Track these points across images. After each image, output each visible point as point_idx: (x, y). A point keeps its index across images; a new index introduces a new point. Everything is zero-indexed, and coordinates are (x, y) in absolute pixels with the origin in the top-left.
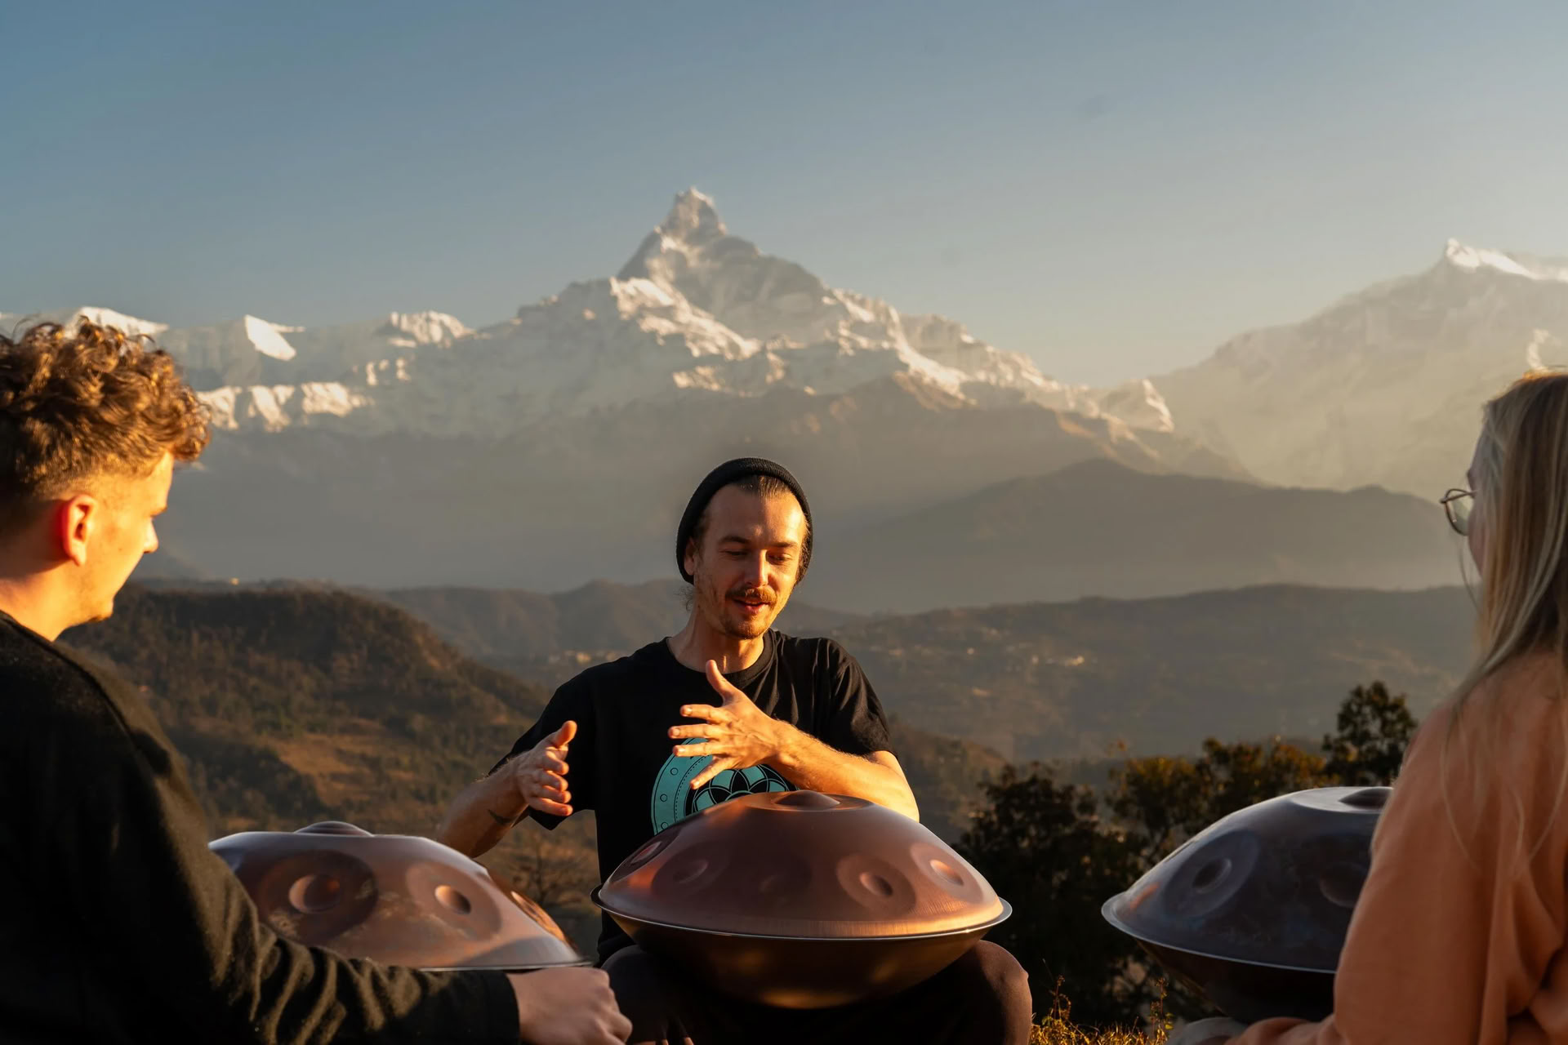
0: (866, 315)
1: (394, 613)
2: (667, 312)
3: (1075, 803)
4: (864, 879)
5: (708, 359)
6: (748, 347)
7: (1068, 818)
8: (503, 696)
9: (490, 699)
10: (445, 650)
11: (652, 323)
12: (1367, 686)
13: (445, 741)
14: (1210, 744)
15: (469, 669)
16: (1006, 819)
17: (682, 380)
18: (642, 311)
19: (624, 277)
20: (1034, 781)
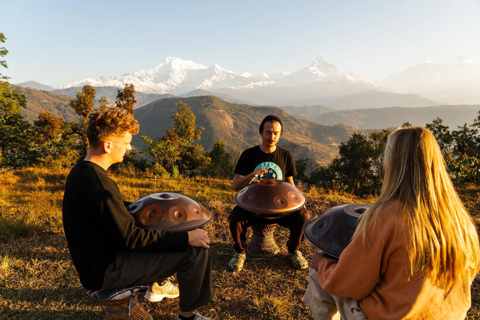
0: (342, 71)
1: (280, 109)
2: (316, 71)
3: (364, 137)
4: (279, 201)
5: (321, 77)
6: (326, 76)
7: (362, 139)
8: (293, 120)
9: (292, 120)
10: (287, 114)
11: (313, 73)
12: (406, 123)
13: (286, 125)
14: (383, 130)
15: (289, 116)
16: (354, 139)
17: (317, 80)
18: (313, 71)
19: (310, 66)
20: (358, 134)
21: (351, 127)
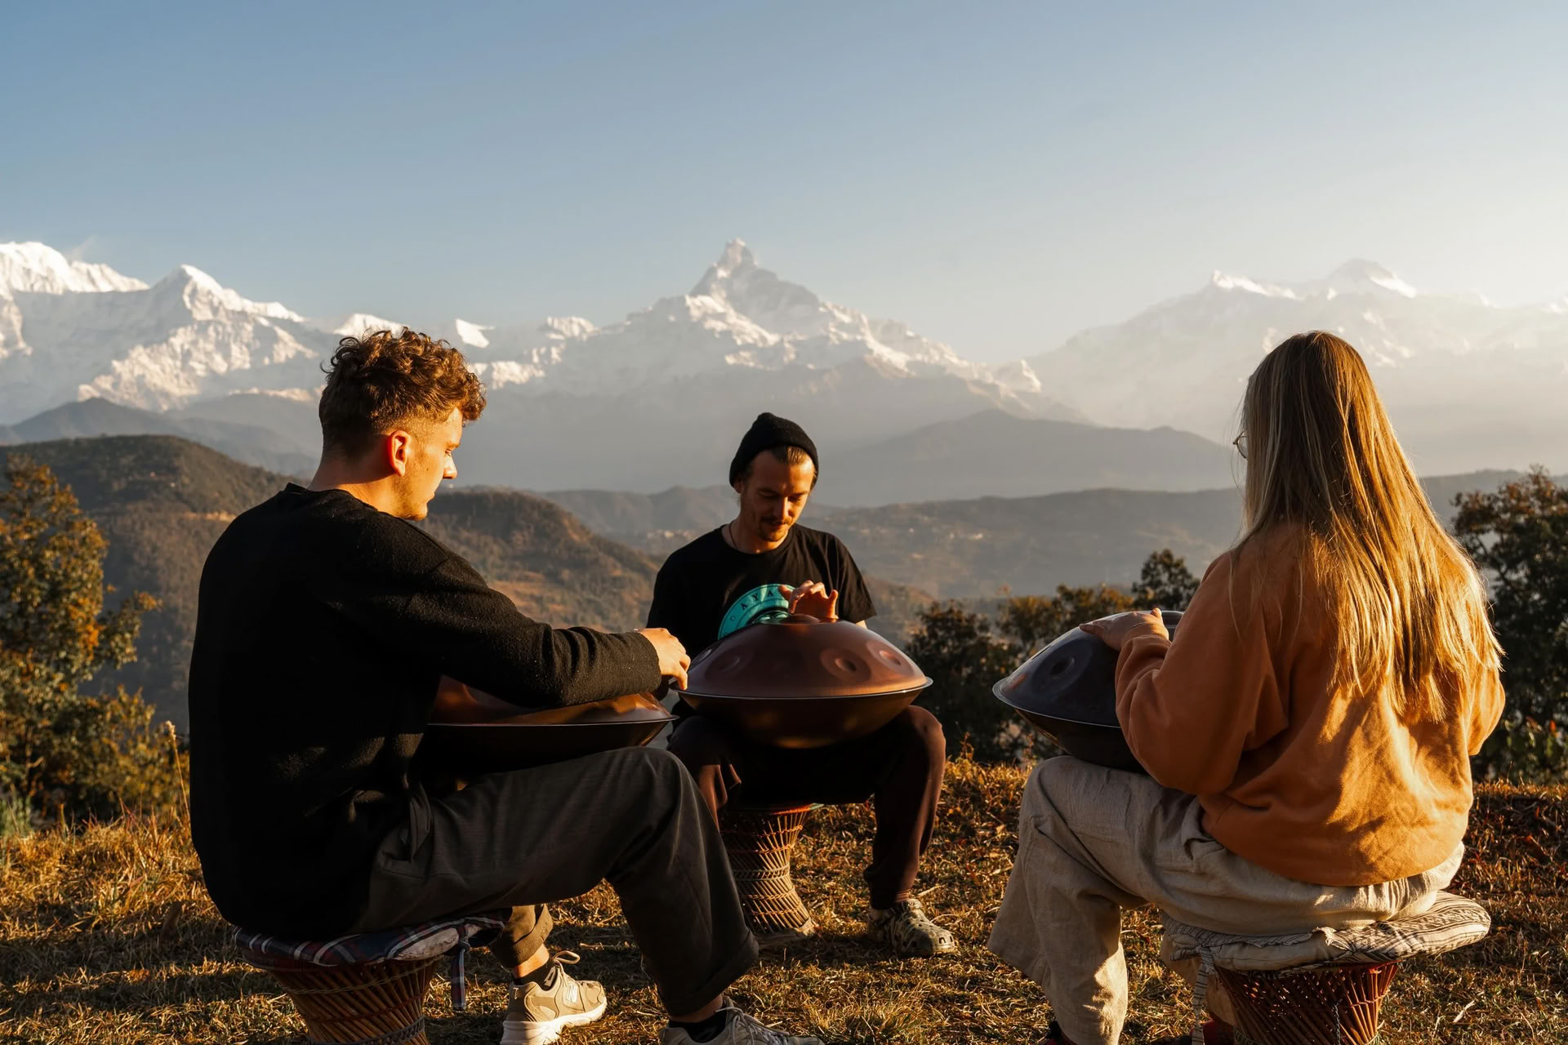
0: (846, 319)
1: (550, 506)
2: (721, 317)
3: (976, 625)
5: (747, 347)
6: (772, 339)
7: (970, 634)
8: (620, 559)
9: (611, 560)
10: (583, 529)
11: (712, 324)
12: (1160, 552)
13: (583, 586)
14: (1062, 589)
15: (597, 541)
16: (933, 635)
17: (730, 360)
18: (706, 316)
19: (694, 294)
20: (951, 611)
21: (902, 589)
